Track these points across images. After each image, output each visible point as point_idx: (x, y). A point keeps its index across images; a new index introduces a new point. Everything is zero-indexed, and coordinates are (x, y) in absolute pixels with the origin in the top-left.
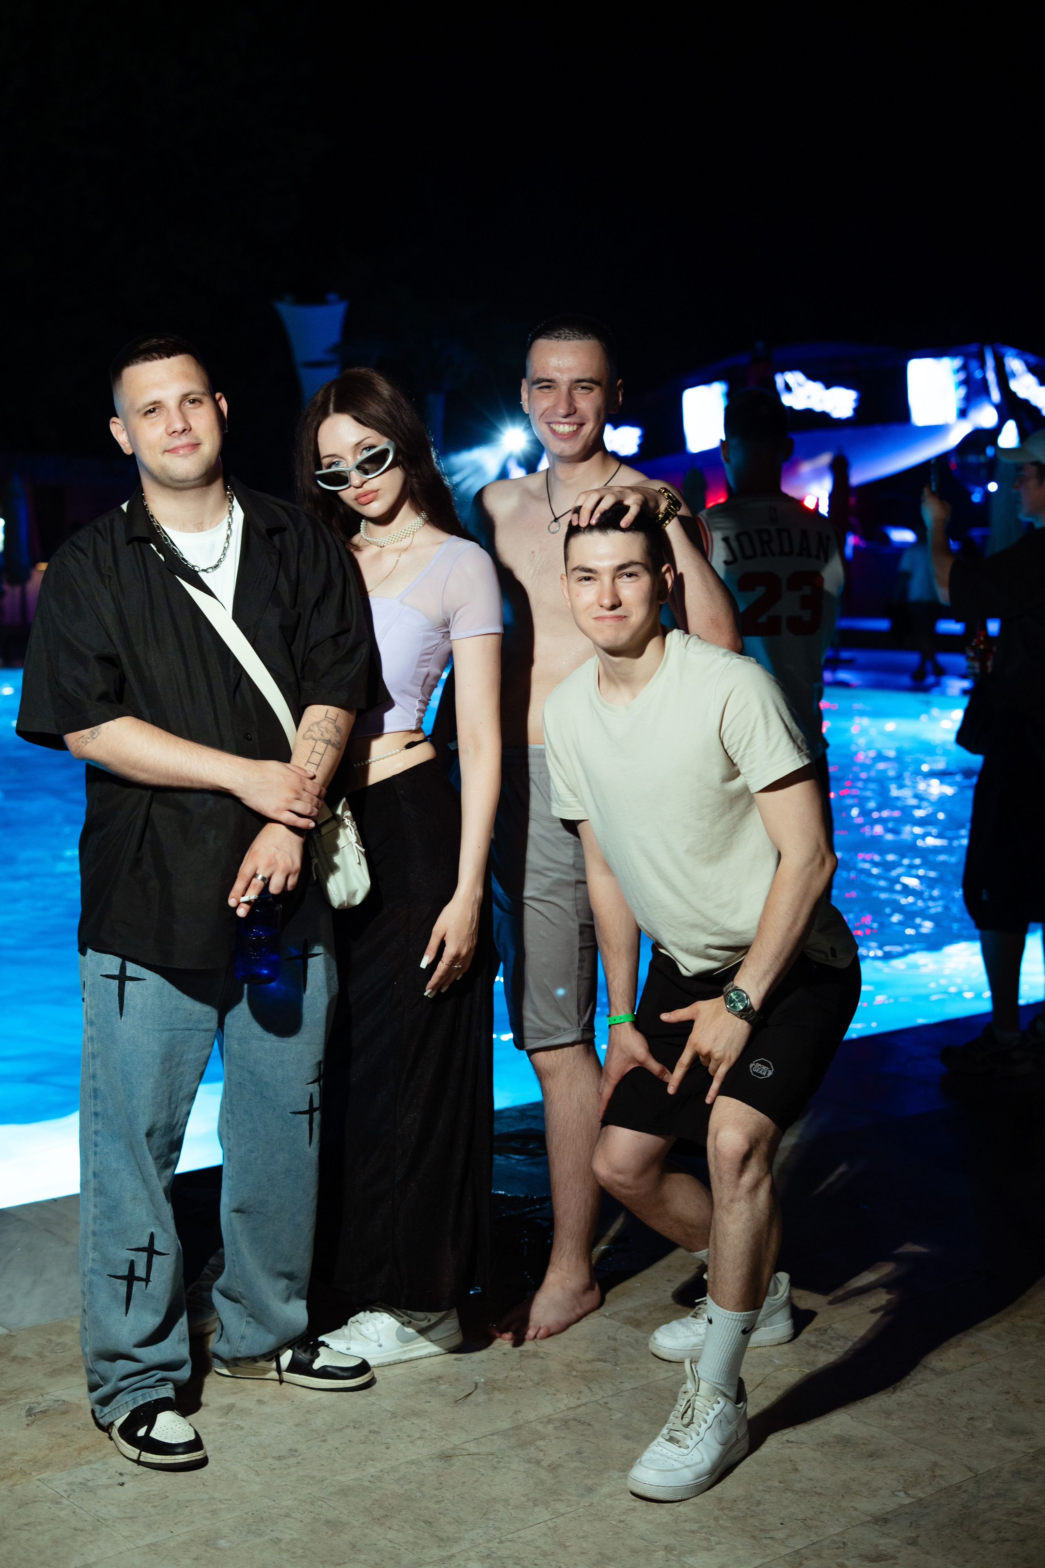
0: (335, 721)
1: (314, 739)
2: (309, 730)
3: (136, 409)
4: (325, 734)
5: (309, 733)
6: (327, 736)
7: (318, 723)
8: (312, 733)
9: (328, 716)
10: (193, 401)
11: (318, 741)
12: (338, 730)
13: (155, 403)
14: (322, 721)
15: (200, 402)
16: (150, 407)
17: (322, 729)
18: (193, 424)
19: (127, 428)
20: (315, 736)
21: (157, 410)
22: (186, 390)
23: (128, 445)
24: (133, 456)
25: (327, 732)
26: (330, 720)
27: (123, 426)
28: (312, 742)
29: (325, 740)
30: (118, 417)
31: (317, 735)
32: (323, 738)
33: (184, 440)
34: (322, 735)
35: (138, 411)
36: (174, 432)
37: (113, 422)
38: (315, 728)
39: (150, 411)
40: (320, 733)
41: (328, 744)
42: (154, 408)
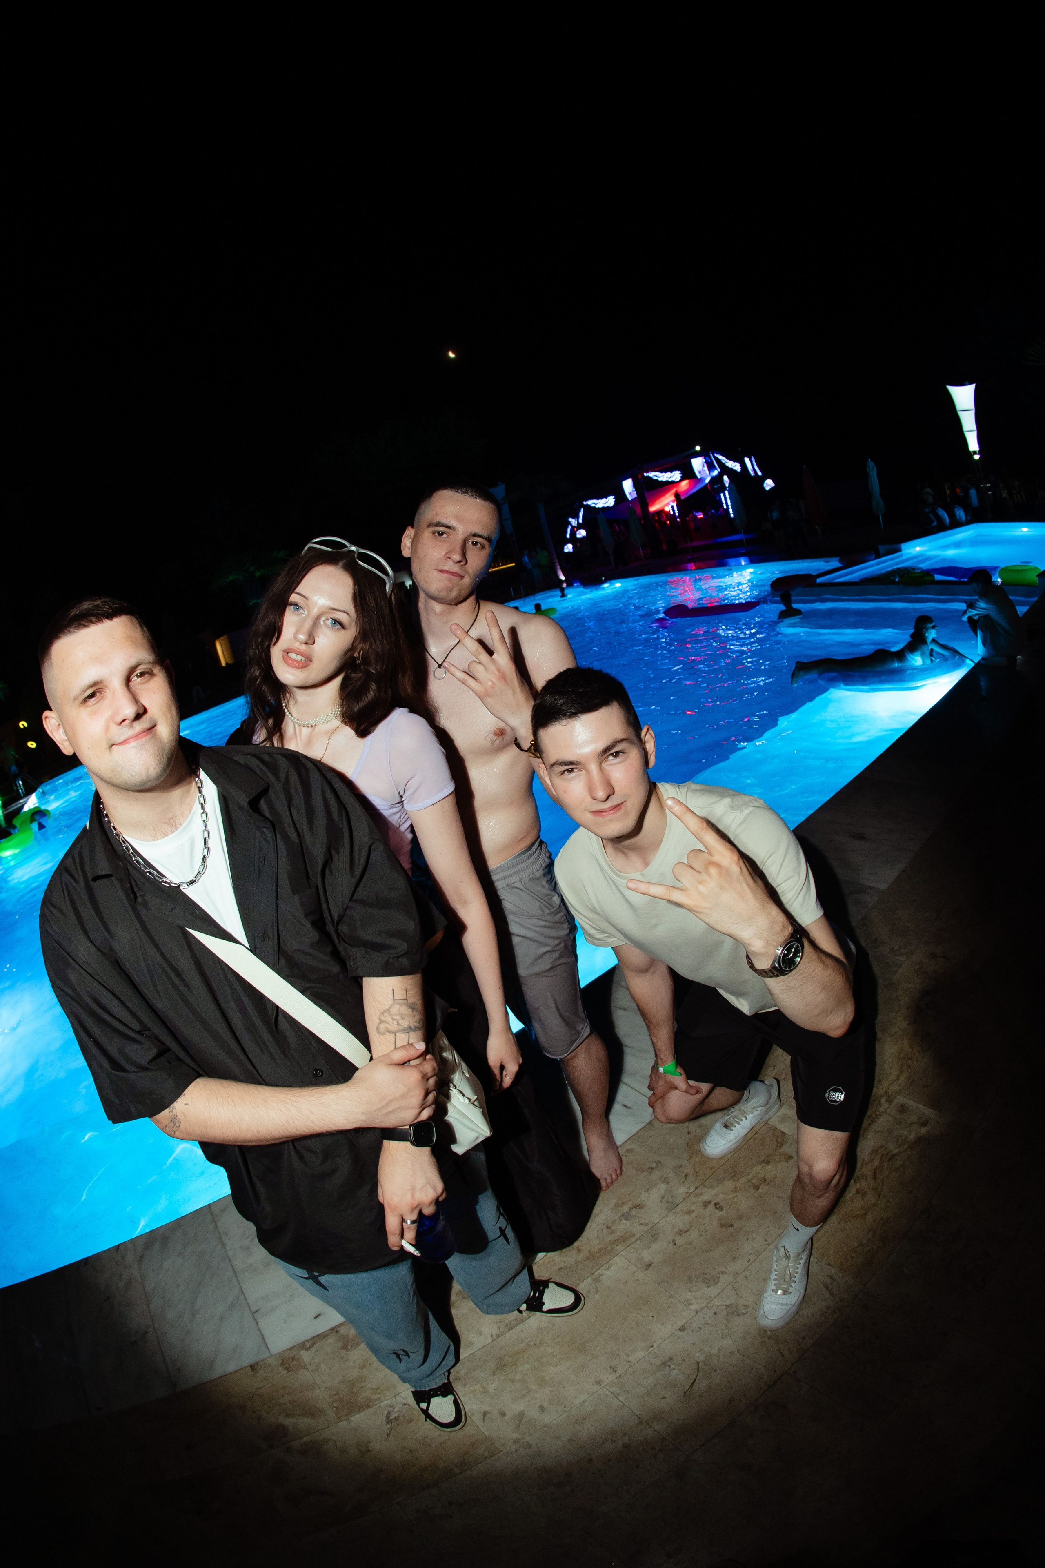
0: (407, 999)
1: (391, 1032)
2: (381, 1022)
3: (73, 696)
4: (401, 1022)
5: (382, 1026)
6: (405, 1023)
7: (388, 1011)
8: (387, 1025)
9: (396, 997)
10: (141, 675)
11: (397, 1034)
12: (412, 1007)
13: (95, 684)
14: (391, 1007)
15: (151, 674)
16: (89, 692)
17: (397, 1017)
18: (145, 701)
19: (62, 722)
20: (391, 1028)
21: (98, 694)
22: (133, 662)
23: (67, 744)
24: (74, 754)
25: (404, 1019)
26: (400, 1002)
27: (58, 720)
28: (391, 1037)
29: (404, 1030)
30: (51, 710)
31: (394, 1026)
32: (402, 1028)
33: (139, 726)
34: (398, 1024)
35: (75, 699)
36: (123, 721)
37: (46, 717)
38: (388, 1018)
39: (93, 695)
40: (395, 1023)
41: (409, 1033)
42: (94, 692)
